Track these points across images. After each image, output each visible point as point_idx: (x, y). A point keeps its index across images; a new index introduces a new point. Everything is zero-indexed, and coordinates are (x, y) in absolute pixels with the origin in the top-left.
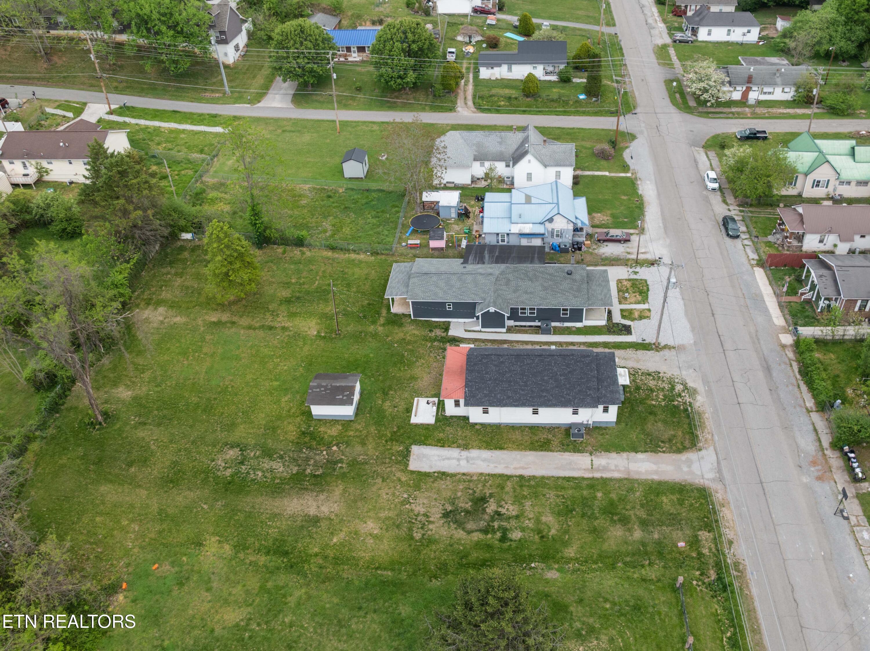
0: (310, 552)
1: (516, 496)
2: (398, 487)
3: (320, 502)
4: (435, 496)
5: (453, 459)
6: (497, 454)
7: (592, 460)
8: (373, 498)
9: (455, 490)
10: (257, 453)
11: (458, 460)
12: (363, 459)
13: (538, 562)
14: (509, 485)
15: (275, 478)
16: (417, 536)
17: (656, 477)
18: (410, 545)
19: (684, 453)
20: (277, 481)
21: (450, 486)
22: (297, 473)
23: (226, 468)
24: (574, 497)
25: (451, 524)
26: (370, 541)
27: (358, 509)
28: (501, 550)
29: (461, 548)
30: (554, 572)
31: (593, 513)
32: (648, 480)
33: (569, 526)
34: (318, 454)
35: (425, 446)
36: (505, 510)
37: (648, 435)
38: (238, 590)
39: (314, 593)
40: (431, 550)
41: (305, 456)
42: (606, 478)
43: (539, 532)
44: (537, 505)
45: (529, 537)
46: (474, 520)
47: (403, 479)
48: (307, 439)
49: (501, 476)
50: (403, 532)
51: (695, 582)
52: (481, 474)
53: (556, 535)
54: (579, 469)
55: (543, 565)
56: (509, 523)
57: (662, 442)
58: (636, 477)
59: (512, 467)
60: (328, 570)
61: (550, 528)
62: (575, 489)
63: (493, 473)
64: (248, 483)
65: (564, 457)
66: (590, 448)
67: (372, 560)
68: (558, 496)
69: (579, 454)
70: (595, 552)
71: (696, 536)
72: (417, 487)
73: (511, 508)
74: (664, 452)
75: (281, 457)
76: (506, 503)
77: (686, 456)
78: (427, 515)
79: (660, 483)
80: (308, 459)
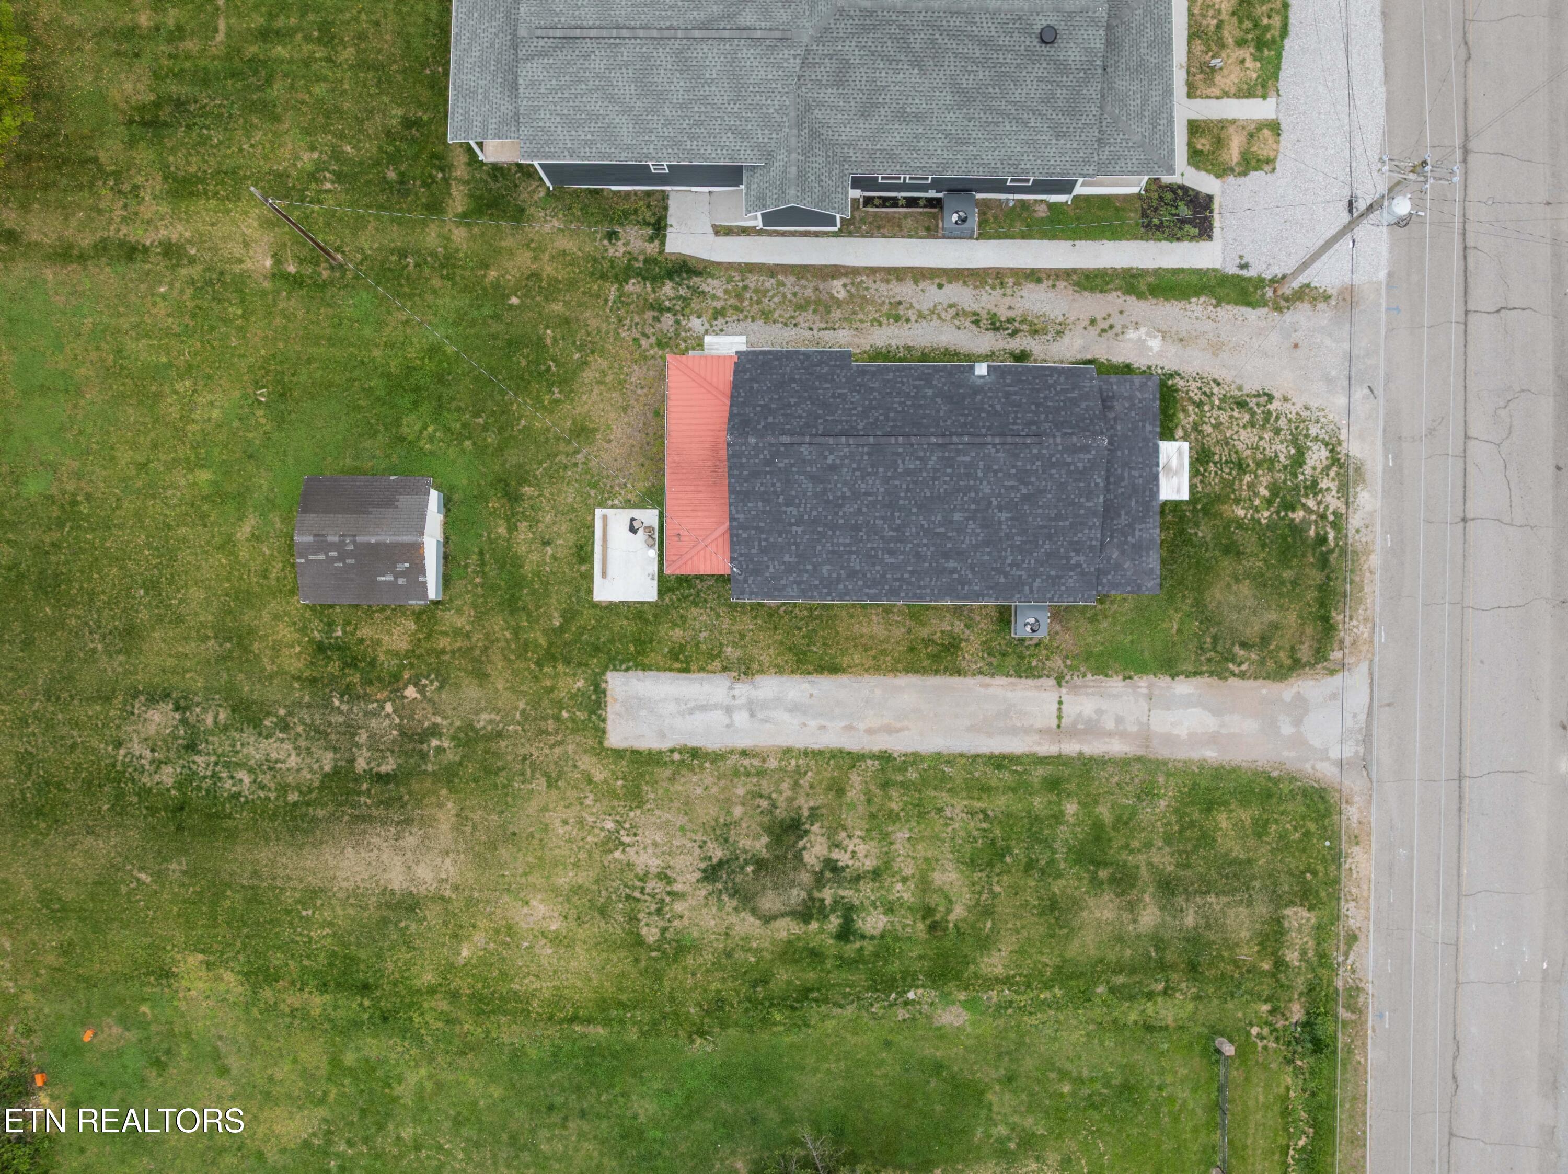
0: (417, 983)
1: (873, 816)
2: (588, 802)
3: (409, 854)
4: (681, 820)
5: (715, 707)
6: (826, 684)
7: (1060, 703)
8: (531, 835)
9: (728, 799)
10: (222, 716)
11: (729, 710)
12: (491, 722)
13: (923, 986)
14: (856, 782)
15: (283, 789)
16: (651, 934)
17: (1211, 754)
18: (637, 960)
19: (1292, 680)
20: (293, 797)
21: (714, 790)
22: (336, 771)
23: (158, 764)
24: (1009, 815)
25: (725, 897)
26: (546, 951)
27: (501, 866)
28: (844, 962)
29: (752, 959)
30: (956, 1009)
31: (1052, 862)
32: (1192, 761)
33: (995, 896)
34: (374, 714)
35: (640, 673)
36: (848, 855)
37: (1208, 621)
38: (283, 1071)
39: (447, 1076)
40: (685, 968)
41: (341, 719)
42: (1091, 759)
43: (928, 912)
44: (922, 838)
45: (904, 926)
46: (775, 888)
47: (599, 776)
48: (334, 667)
49: (836, 755)
50: (616, 928)
51: (1254, 1031)
52: (788, 751)
53: (965, 920)
54: (1027, 731)
55: (933, 993)
56: (858, 891)
57: (1244, 645)
58: (1164, 753)
59: (862, 726)
60: (466, 1026)
61: (950, 902)
62: (1014, 790)
63: (816, 747)
64: (223, 805)
65: (991, 691)
66: (1057, 662)
67: (558, 1000)
68: (972, 814)
69: (1030, 682)
70: (1049, 960)
71: (1279, 921)
72: (635, 798)
73: (862, 849)
74: (1242, 676)
75: (285, 726)
76: (850, 837)
77: (1295, 689)
78: (666, 877)
79: (1219, 773)
80: (351, 730)
